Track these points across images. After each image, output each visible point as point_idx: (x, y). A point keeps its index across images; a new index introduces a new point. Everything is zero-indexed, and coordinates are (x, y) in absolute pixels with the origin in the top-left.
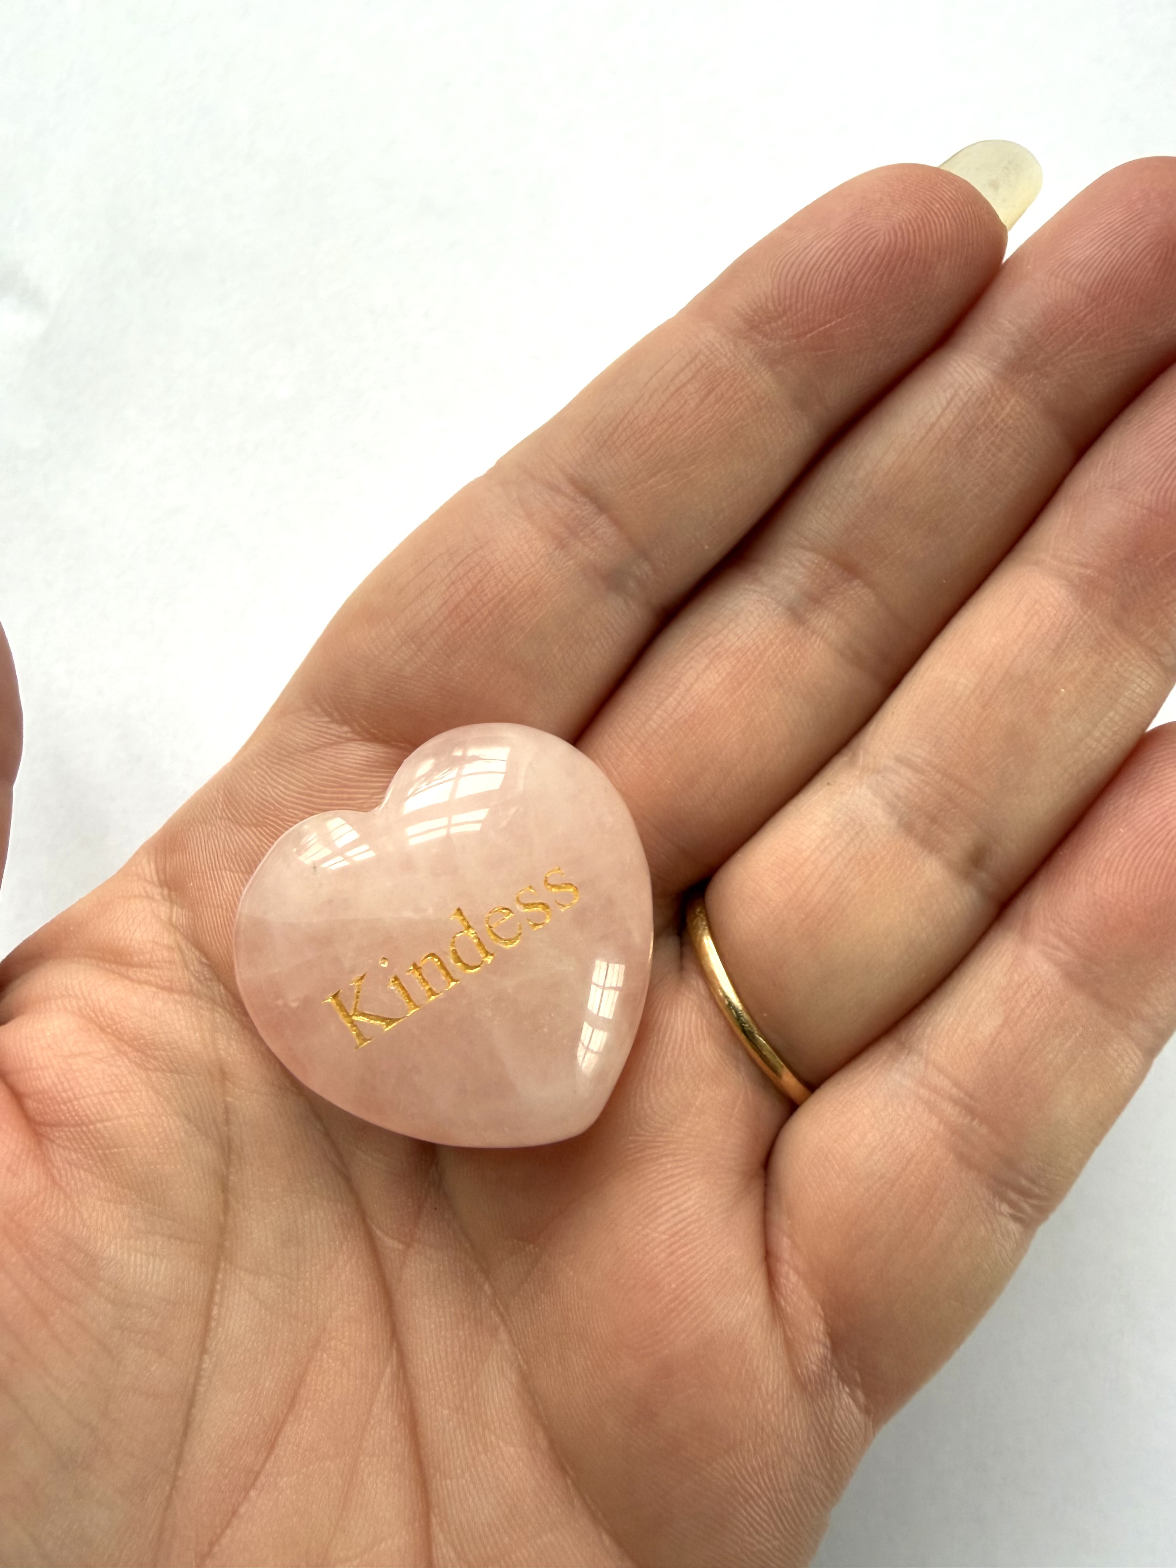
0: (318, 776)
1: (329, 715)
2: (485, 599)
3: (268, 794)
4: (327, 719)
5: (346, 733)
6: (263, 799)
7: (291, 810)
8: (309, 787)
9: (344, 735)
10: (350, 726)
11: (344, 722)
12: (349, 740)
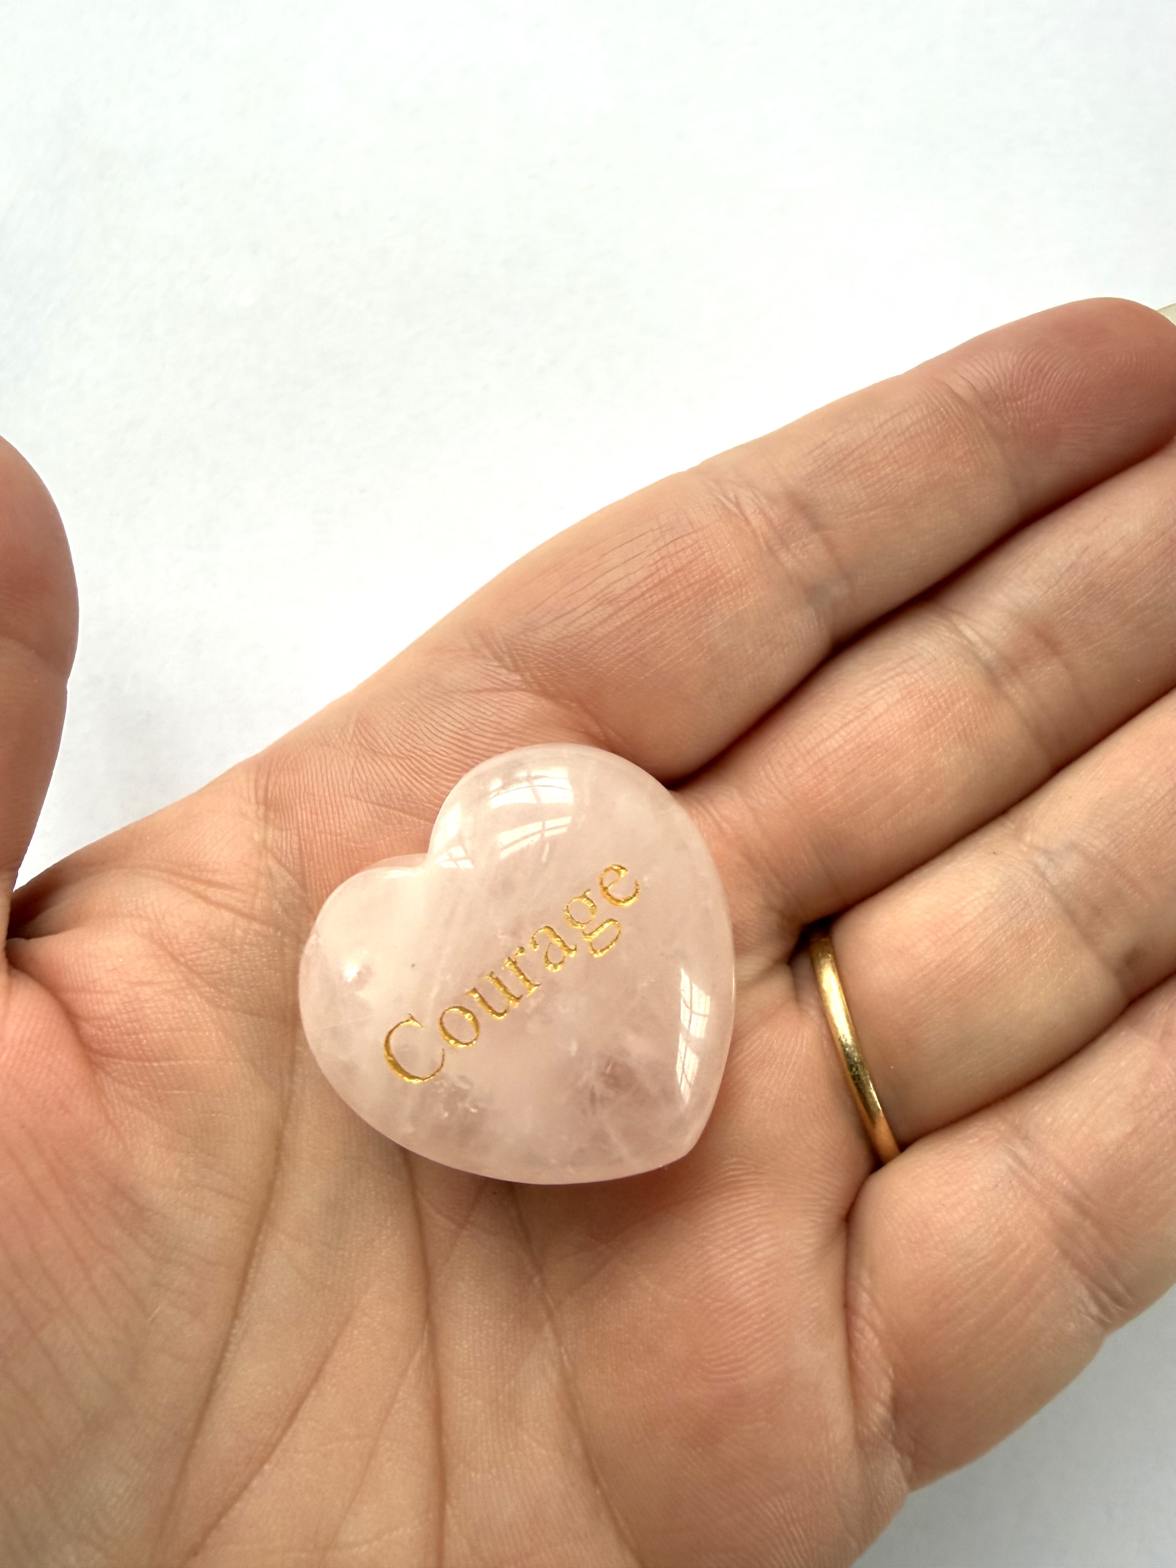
0: (480, 720)
1: (499, 659)
2: (692, 581)
3: (418, 728)
4: (496, 663)
5: (515, 681)
6: (411, 733)
7: (442, 748)
8: (468, 729)
9: (513, 683)
10: (522, 675)
11: (517, 670)
12: (518, 689)
